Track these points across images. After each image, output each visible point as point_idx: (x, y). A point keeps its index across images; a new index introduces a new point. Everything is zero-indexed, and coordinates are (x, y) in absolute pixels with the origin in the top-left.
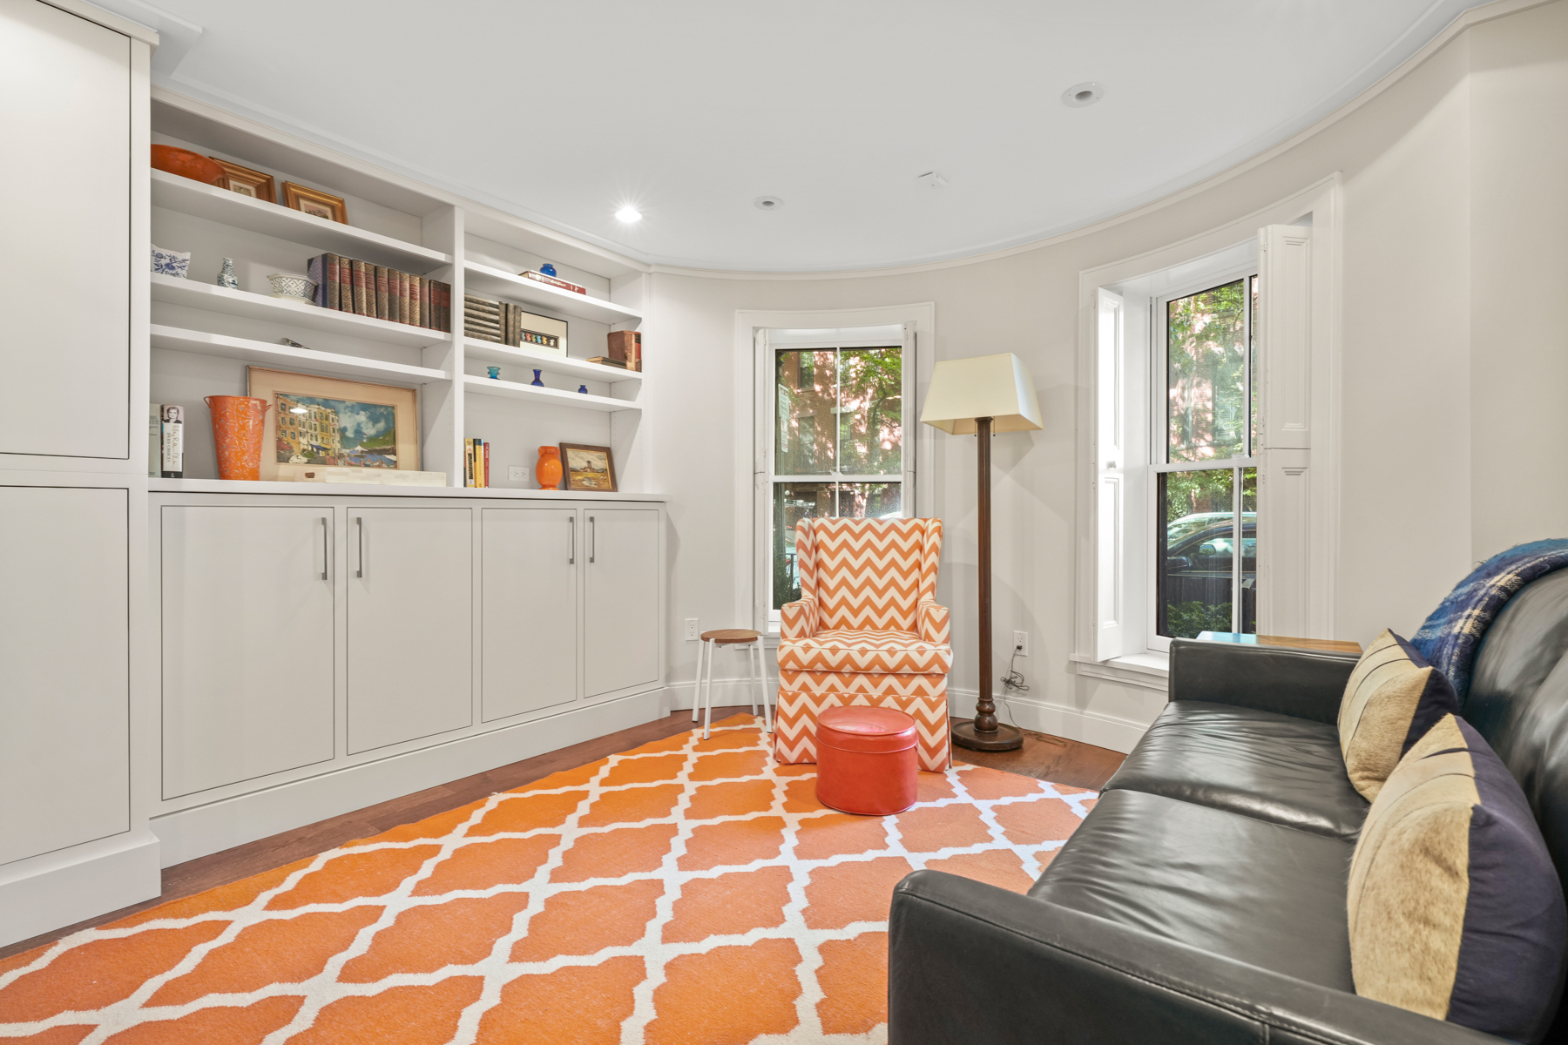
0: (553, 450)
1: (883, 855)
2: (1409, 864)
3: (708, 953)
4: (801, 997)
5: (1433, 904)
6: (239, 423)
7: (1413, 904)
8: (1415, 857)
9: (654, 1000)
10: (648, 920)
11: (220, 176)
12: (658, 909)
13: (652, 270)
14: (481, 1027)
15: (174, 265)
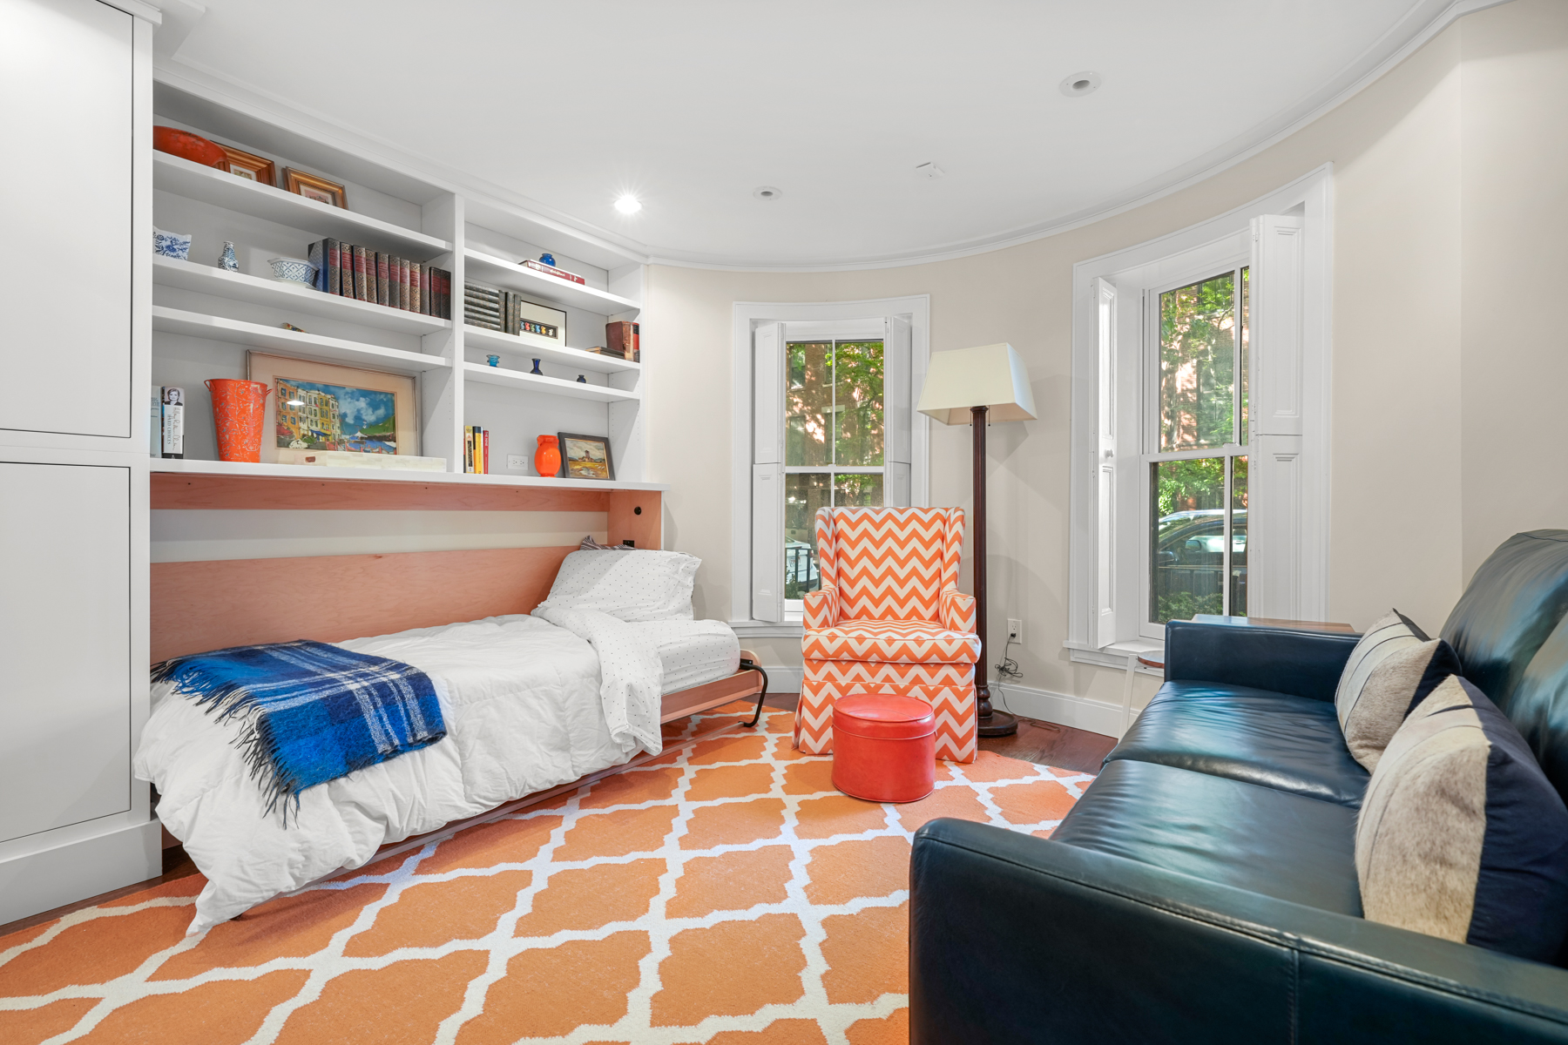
0: (552, 439)
1: (883, 835)
2: (1425, 806)
3: (712, 928)
4: (805, 969)
5: (1449, 843)
6: (239, 407)
7: (1429, 845)
8: (1431, 799)
9: (660, 972)
10: (651, 897)
11: (221, 160)
12: (660, 886)
13: (650, 261)
14: (487, 999)
15: (175, 247)
